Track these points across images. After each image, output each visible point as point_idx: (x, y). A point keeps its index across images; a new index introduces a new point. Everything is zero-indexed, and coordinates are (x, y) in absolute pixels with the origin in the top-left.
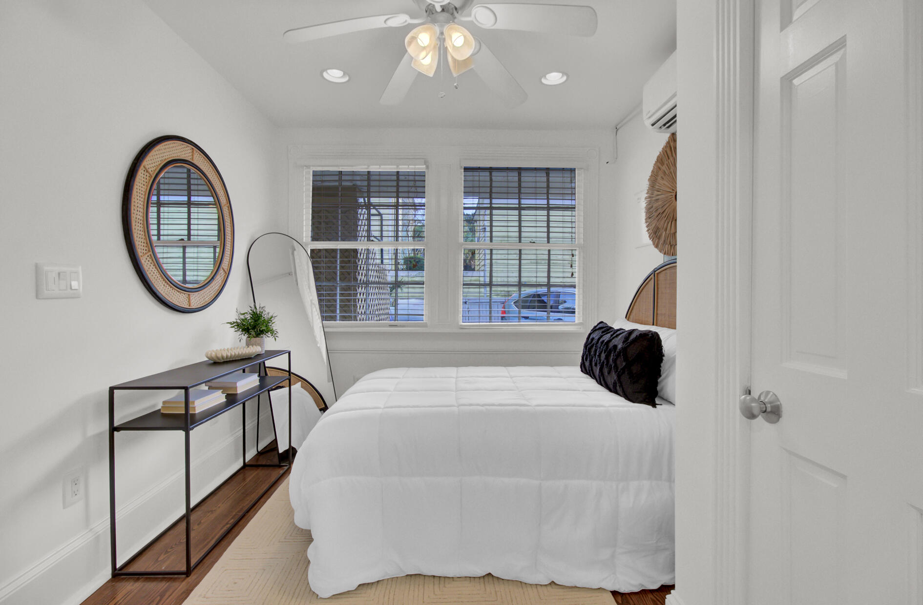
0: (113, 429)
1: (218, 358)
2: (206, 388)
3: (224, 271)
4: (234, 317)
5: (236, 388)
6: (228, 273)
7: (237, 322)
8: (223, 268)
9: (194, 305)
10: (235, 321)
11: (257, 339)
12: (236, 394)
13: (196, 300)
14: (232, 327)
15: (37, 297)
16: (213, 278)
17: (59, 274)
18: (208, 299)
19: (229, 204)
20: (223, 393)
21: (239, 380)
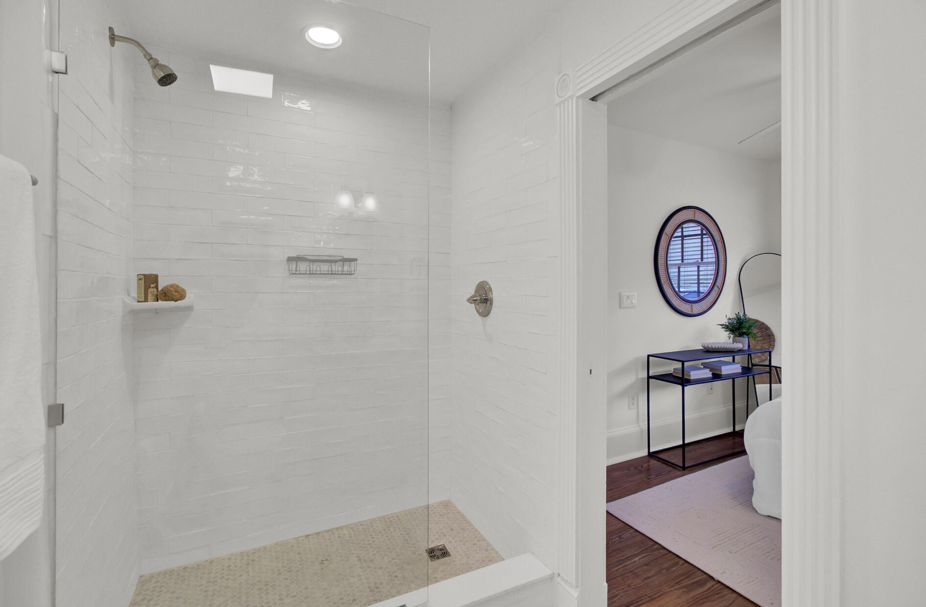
0: (649, 377)
1: (709, 348)
2: (702, 367)
3: (718, 287)
4: (725, 321)
5: (721, 370)
6: (721, 289)
7: (726, 325)
8: (717, 286)
9: (695, 312)
10: (725, 324)
11: (741, 338)
12: (721, 374)
13: (697, 308)
14: (723, 328)
15: (620, 307)
16: (709, 293)
17: (628, 297)
18: (705, 308)
19: (722, 240)
20: (710, 371)
21: (724, 366)
